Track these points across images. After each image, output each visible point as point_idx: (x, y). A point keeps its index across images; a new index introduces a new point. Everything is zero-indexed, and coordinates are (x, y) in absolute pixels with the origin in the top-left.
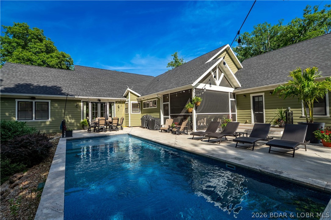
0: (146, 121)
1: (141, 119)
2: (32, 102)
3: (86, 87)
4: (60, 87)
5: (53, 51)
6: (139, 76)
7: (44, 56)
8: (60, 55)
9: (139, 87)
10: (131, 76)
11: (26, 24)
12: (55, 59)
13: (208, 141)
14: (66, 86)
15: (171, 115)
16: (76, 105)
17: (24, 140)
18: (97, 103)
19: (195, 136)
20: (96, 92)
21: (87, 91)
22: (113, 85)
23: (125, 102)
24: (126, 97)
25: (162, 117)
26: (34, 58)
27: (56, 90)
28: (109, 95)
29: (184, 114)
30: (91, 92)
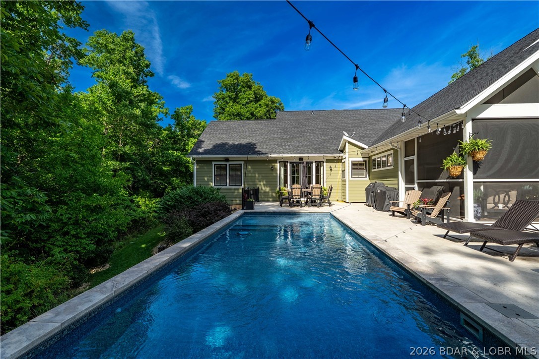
0: (372, 194)
1: (366, 190)
2: (226, 164)
3: (285, 141)
4: (255, 144)
5: (260, 98)
6: (376, 112)
7: (252, 107)
8: (269, 101)
9: (371, 132)
10: (360, 115)
11: (236, 72)
12: (264, 107)
13: (481, 249)
14: (262, 142)
15: (418, 183)
16: (271, 167)
17: (204, 208)
18: (298, 164)
19: (451, 233)
20: (298, 146)
21: (285, 146)
22: (326, 134)
23: (342, 159)
24: (342, 151)
25: (402, 185)
26: (243, 111)
27: (249, 148)
28: (316, 151)
29: (445, 180)
30: (291, 147)
